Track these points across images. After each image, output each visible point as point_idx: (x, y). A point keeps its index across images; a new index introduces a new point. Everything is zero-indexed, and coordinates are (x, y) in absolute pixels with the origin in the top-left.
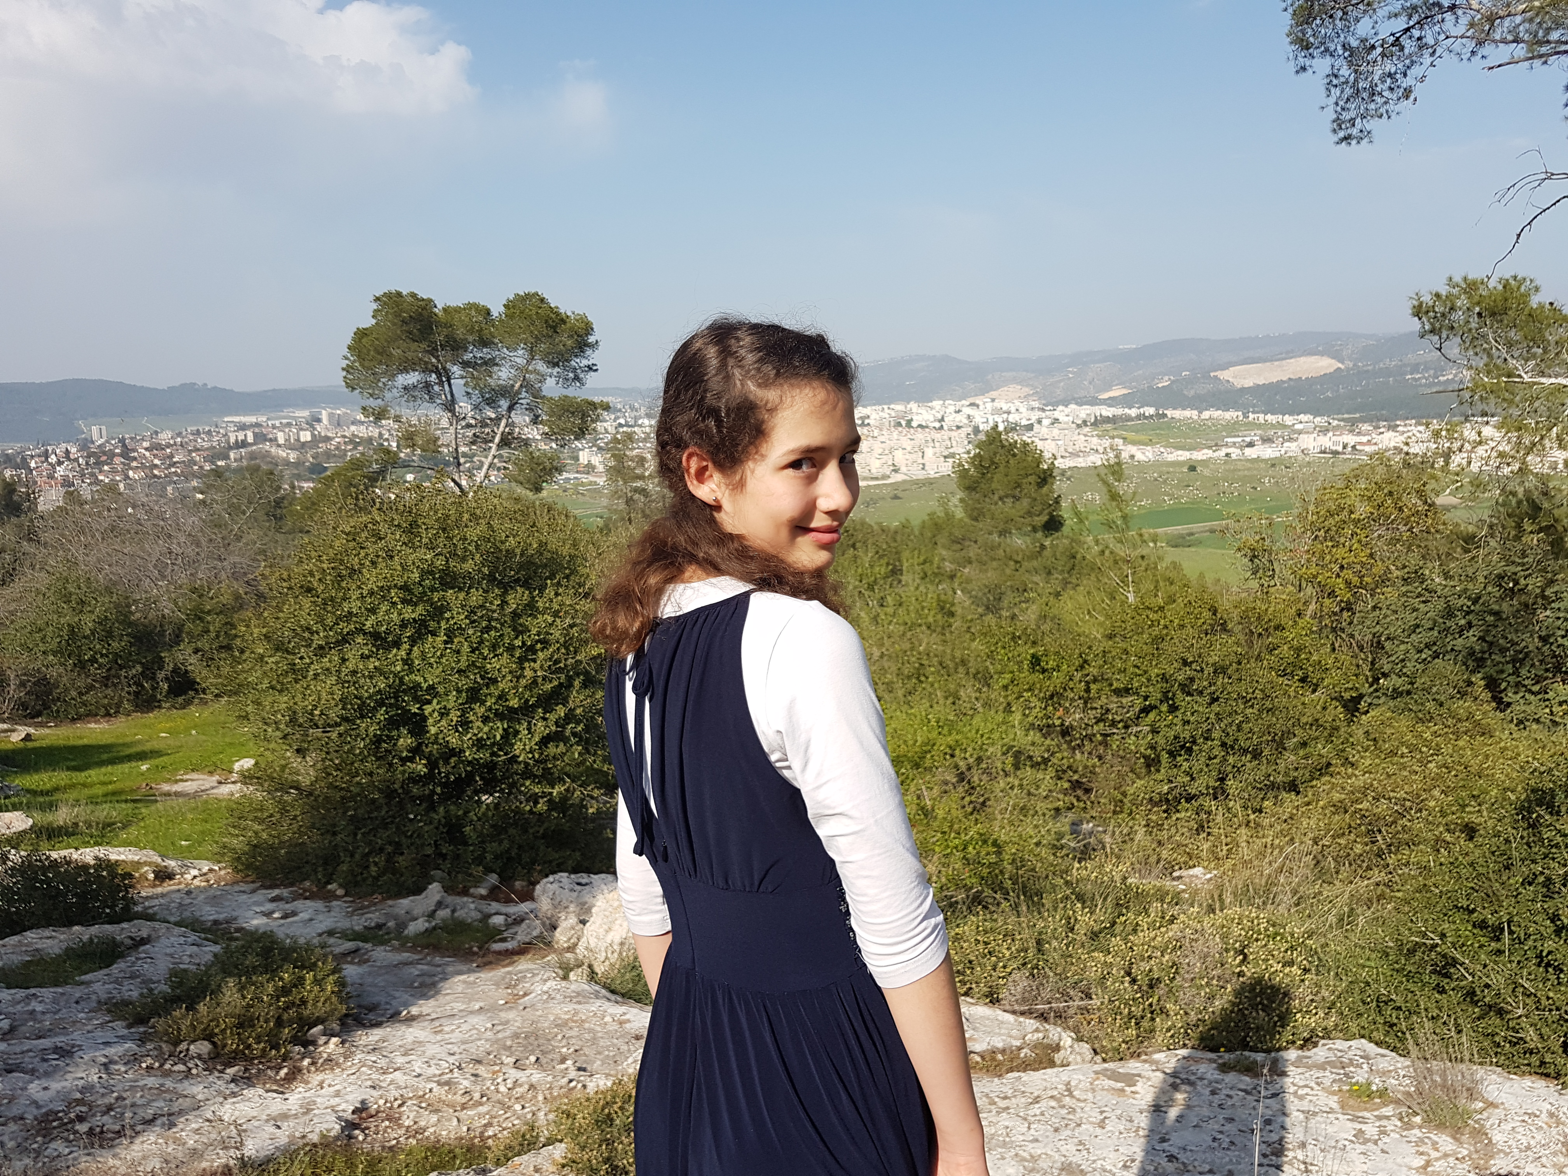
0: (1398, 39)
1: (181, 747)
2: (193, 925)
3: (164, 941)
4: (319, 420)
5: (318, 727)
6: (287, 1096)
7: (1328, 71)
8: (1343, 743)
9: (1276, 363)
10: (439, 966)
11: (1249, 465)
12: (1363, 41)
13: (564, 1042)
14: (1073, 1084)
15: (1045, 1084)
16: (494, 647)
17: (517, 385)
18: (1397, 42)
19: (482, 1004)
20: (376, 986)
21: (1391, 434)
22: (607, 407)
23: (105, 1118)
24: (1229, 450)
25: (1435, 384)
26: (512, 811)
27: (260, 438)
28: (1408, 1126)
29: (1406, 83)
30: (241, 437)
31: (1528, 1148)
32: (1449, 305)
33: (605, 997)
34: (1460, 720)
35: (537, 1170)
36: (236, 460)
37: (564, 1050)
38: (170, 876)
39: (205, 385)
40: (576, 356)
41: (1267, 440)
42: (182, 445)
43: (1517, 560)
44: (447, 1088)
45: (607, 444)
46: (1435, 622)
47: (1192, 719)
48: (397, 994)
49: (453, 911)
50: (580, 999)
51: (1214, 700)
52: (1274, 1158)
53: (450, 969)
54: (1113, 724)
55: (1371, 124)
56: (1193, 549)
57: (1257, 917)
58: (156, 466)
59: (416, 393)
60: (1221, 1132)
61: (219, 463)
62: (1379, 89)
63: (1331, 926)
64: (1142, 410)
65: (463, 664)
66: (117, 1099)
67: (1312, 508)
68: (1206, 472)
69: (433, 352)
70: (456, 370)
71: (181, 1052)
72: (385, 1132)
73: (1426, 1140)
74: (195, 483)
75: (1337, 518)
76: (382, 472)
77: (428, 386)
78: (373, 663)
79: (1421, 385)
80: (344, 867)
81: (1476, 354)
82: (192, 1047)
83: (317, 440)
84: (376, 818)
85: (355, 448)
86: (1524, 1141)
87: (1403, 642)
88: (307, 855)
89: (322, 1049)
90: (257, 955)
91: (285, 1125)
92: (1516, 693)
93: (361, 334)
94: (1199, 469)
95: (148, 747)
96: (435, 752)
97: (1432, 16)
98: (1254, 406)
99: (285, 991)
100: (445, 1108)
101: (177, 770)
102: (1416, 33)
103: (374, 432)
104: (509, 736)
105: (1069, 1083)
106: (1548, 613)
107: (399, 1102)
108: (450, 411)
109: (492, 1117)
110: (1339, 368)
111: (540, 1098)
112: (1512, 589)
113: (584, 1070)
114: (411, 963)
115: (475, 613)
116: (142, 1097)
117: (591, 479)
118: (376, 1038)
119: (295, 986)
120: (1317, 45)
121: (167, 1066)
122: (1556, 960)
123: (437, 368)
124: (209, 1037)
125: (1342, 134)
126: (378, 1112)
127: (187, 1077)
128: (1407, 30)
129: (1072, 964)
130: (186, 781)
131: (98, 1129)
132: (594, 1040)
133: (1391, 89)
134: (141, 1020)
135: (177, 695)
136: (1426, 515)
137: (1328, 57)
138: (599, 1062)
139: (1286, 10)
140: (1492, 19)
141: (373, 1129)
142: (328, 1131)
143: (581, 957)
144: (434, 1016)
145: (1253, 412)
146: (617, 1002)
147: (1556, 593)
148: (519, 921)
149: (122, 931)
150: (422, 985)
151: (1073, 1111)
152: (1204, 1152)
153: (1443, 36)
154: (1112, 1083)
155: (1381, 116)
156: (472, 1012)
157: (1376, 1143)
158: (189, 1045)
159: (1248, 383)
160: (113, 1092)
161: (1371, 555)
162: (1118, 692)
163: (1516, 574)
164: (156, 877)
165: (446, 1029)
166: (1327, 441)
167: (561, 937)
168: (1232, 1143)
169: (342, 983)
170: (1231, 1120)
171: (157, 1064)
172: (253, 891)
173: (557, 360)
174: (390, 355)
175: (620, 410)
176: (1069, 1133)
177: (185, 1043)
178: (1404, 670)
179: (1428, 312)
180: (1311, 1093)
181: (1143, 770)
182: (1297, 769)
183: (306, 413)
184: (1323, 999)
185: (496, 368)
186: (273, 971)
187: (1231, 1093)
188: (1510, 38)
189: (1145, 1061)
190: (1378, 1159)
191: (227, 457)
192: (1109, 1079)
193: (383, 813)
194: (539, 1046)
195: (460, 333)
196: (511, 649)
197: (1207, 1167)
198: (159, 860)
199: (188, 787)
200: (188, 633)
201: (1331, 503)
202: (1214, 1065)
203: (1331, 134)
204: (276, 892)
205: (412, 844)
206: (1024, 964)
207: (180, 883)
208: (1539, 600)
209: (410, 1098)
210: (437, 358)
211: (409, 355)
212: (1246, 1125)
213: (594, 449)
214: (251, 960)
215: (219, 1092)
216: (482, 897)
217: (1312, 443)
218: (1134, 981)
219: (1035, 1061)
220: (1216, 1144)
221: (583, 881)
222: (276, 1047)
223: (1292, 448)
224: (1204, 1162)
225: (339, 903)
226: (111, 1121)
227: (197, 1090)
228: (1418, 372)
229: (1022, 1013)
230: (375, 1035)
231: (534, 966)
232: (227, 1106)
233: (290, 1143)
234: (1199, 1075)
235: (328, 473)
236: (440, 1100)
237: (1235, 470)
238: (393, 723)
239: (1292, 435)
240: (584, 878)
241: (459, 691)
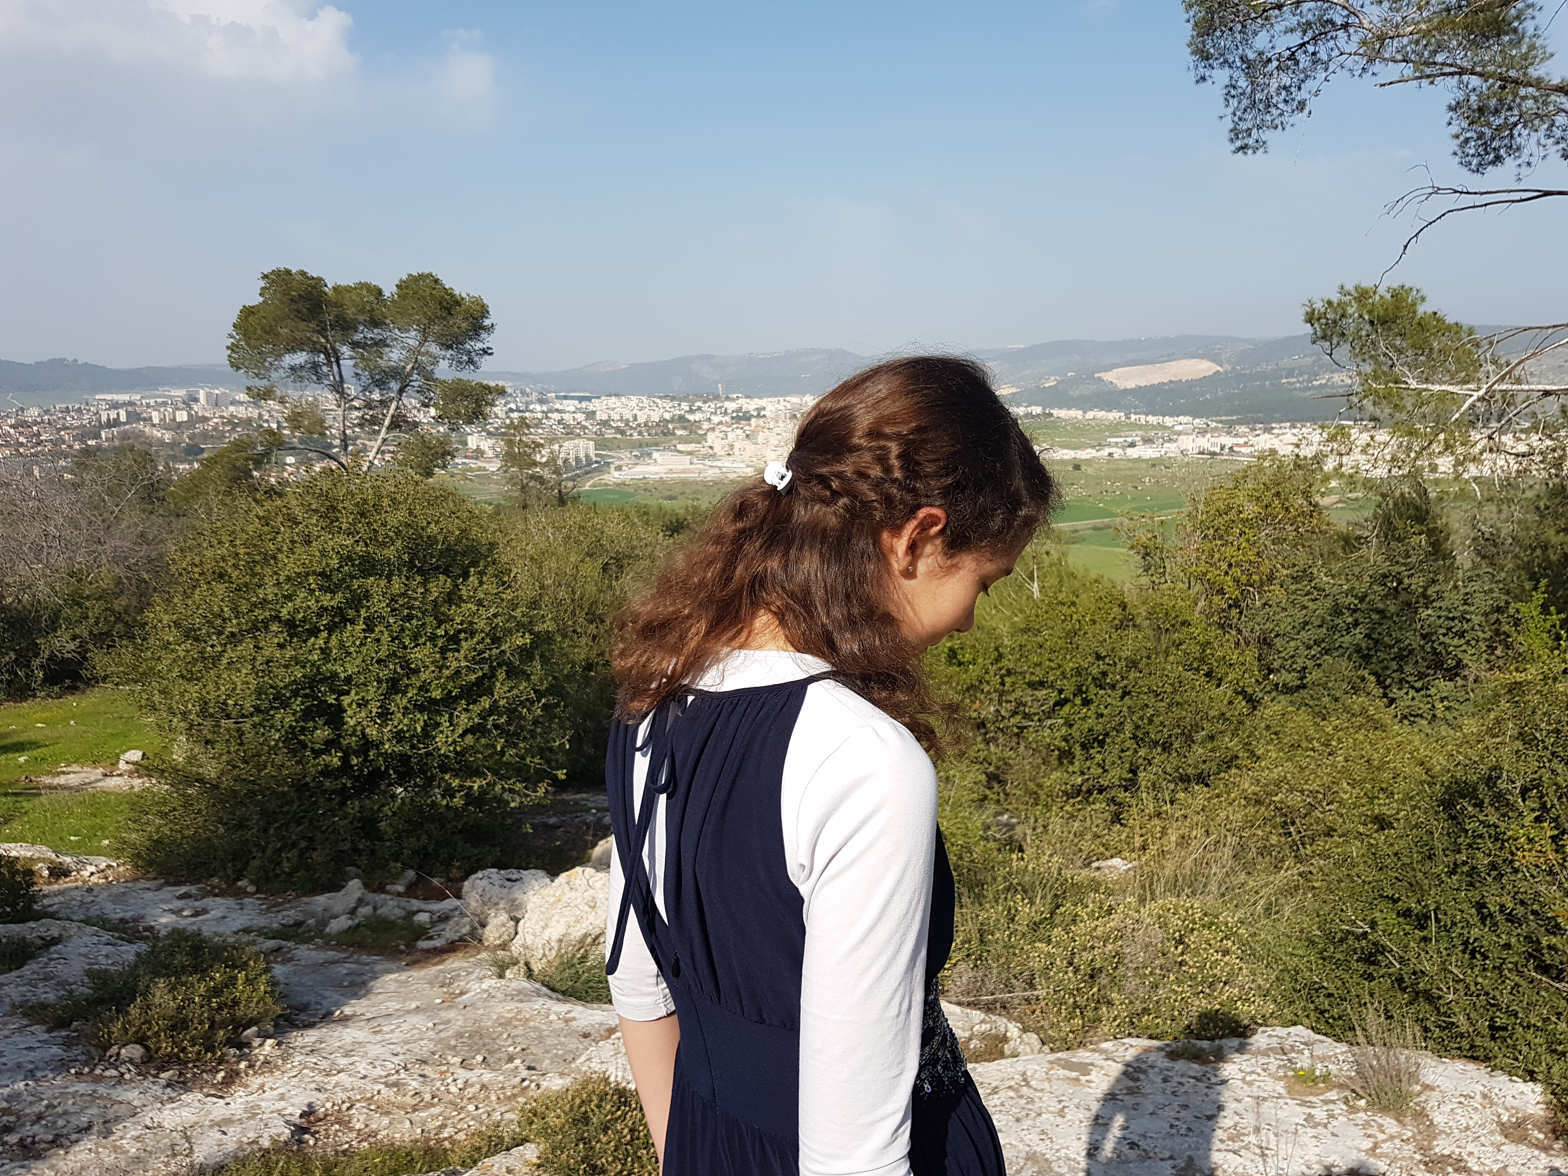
0: (1293, 54)
1: (61, 737)
2: (103, 923)
3: (76, 941)
4: (196, 400)
5: (229, 718)
6: (228, 1100)
7: (1227, 81)
8: (1248, 737)
9: (1158, 365)
10: (368, 964)
11: (1130, 465)
12: (1261, 54)
13: (510, 1041)
14: (1029, 1073)
15: (1002, 1075)
16: (415, 637)
17: (409, 367)
18: (1292, 57)
19: (418, 1003)
20: (303, 985)
21: (1267, 436)
22: (502, 392)
23: (36, 1127)
24: (1112, 450)
25: (1309, 389)
26: (428, 805)
27: (134, 417)
28: (1353, 1110)
29: (1299, 96)
30: (113, 415)
31: (1467, 1128)
32: (1340, 312)
33: (546, 995)
34: (1353, 715)
35: (509, 1171)
36: (107, 439)
37: (511, 1049)
38: (66, 873)
39: (76, 360)
40: (471, 339)
41: (1148, 441)
42: (49, 423)
43: (1401, 560)
44: (395, 1089)
45: (497, 429)
46: (1323, 619)
47: (1105, 712)
48: (327, 994)
49: (375, 909)
50: (521, 997)
51: (1125, 693)
52: (1230, 1143)
53: (378, 967)
54: (1027, 716)
55: (1267, 135)
56: (1077, 546)
57: (1192, 907)
58: (22, 444)
59: (304, 373)
60: (1178, 1119)
61: (89, 443)
62: (1274, 101)
63: (1259, 916)
64: (1029, 409)
65: (382, 654)
66: (47, 1107)
67: (1201, 507)
68: (1090, 471)
69: (322, 332)
70: (346, 351)
71: (111, 1057)
72: (336, 1135)
73: (1372, 1123)
74: (62, 463)
75: (1226, 518)
76: (267, 454)
77: (315, 366)
78: (289, 653)
79: (1295, 389)
80: (256, 863)
81: (1364, 360)
82: (123, 1051)
83: (193, 420)
84: (288, 813)
85: (233, 429)
86: (1464, 1122)
87: (1293, 639)
88: (215, 850)
89: (257, 1051)
90: (187, 954)
91: (231, 1130)
92: (1400, 689)
93: (248, 312)
94: (1083, 468)
95: (24, 738)
96: (353, 744)
97: (1326, 33)
98: (1136, 407)
99: (216, 991)
100: (396, 1111)
101: (57, 763)
102: (1311, 48)
103: (253, 413)
104: (431, 726)
105: (1024, 1074)
106: (1430, 612)
107: (348, 1105)
108: (338, 392)
109: (445, 1119)
110: (1218, 372)
111: (493, 1098)
112: (1396, 589)
113: (533, 1068)
114: (337, 962)
115: (396, 602)
116: (74, 1104)
117: (480, 464)
118: (313, 1039)
119: (227, 986)
120: (1216, 56)
121: (98, 1071)
122: (1482, 947)
123: (325, 348)
124: (141, 1040)
125: (1238, 144)
126: (326, 1115)
127: (119, 1083)
128: (1303, 45)
129: (1014, 954)
130: (69, 773)
131: (29, 1140)
132: (541, 1039)
133: (1286, 101)
134: (61, 1024)
135: (52, 684)
136: (1311, 516)
137: (1227, 68)
138: (548, 1061)
139: (1188, 21)
140: (1382, 38)
141: (323, 1133)
142: (279, 1135)
143: (516, 955)
144: (369, 1016)
145: (1135, 413)
146: (559, 1000)
147: (1437, 592)
148: (445, 918)
149: (30, 930)
150: (352, 984)
151: (1031, 1101)
152: (1164, 1139)
153: (1336, 52)
154: (1067, 1072)
155: (1276, 128)
156: (409, 1012)
157: (1325, 1126)
158: (120, 1049)
159: (1131, 385)
160: (42, 1100)
161: (1258, 554)
162: (1032, 685)
163: (1399, 573)
164: (51, 874)
165: (385, 1029)
166: (1206, 443)
167: (492, 934)
168: (1189, 1129)
169: (273, 983)
170: (1185, 1107)
171: (87, 1070)
172: (158, 889)
173: (450, 342)
174: (277, 335)
175: (511, 395)
176: (1030, 1122)
177: (116, 1047)
178: (1294, 666)
179: (1319, 319)
180: (1259, 1078)
181: (1056, 762)
182: (1205, 762)
183: (182, 392)
184: (1259, 987)
185: (387, 349)
186: (202, 971)
187: (1183, 1080)
188: (1399, 57)
189: (1093, 1050)
190: (1329, 1142)
191: (97, 436)
192: (1064, 1068)
193: (295, 807)
194: (484, 1045)
195: (350, 313)
196: (433, 638)
197: (1167, 1154)
198: (54, 856)
199: (73, 780)
200: (65, 619)
201: (1220, 503)
202: (1163, 1053)
203: (1228, 143)
204: (183, 890)
205: (327, 839)
206: (968, 956)
207: (76, 880)
208: (1421, 600)
209: (358, 1101)
210: (326, 338)
211: (297, 335)
212: (1200, 1112)
213: (484, 434)
214: (181, 959)
215: (156, 1098)
216: (399, 894)
217: (1191, 444)
218: (1076, 971)
219: (985, 1052)
220: (1174, 1131)
221: (514, 877)
222: (210, 1048)
223: (1172, 449)
224: (1164, 1148)
225: (251, 900)
226: (42, 1130)
227: (132, 1096)
228: (1293, 377)
229: (969, 1004)
230: (311, 1036)
231: (466, 965)
232: (166, 1112)
233: (241, 1148)
234: (1149, 1063)
235: (205, 455)
236: (389, 1102)
237: (1117, 470)
238: (307, 714)
239: (1172, 436)
240: (514, 874)
241: (379, 681)
